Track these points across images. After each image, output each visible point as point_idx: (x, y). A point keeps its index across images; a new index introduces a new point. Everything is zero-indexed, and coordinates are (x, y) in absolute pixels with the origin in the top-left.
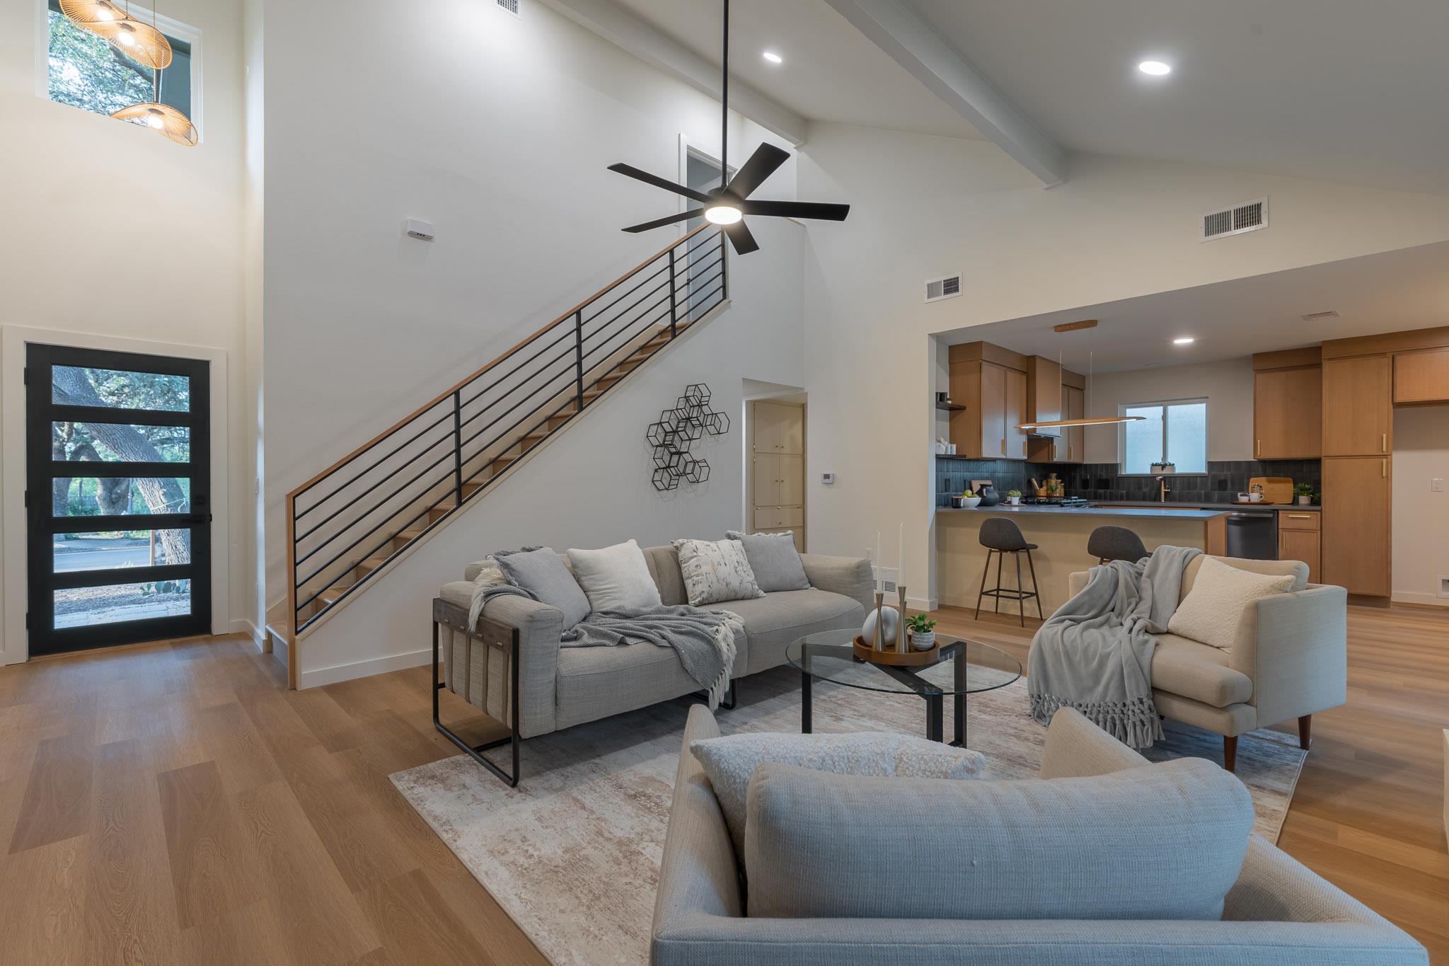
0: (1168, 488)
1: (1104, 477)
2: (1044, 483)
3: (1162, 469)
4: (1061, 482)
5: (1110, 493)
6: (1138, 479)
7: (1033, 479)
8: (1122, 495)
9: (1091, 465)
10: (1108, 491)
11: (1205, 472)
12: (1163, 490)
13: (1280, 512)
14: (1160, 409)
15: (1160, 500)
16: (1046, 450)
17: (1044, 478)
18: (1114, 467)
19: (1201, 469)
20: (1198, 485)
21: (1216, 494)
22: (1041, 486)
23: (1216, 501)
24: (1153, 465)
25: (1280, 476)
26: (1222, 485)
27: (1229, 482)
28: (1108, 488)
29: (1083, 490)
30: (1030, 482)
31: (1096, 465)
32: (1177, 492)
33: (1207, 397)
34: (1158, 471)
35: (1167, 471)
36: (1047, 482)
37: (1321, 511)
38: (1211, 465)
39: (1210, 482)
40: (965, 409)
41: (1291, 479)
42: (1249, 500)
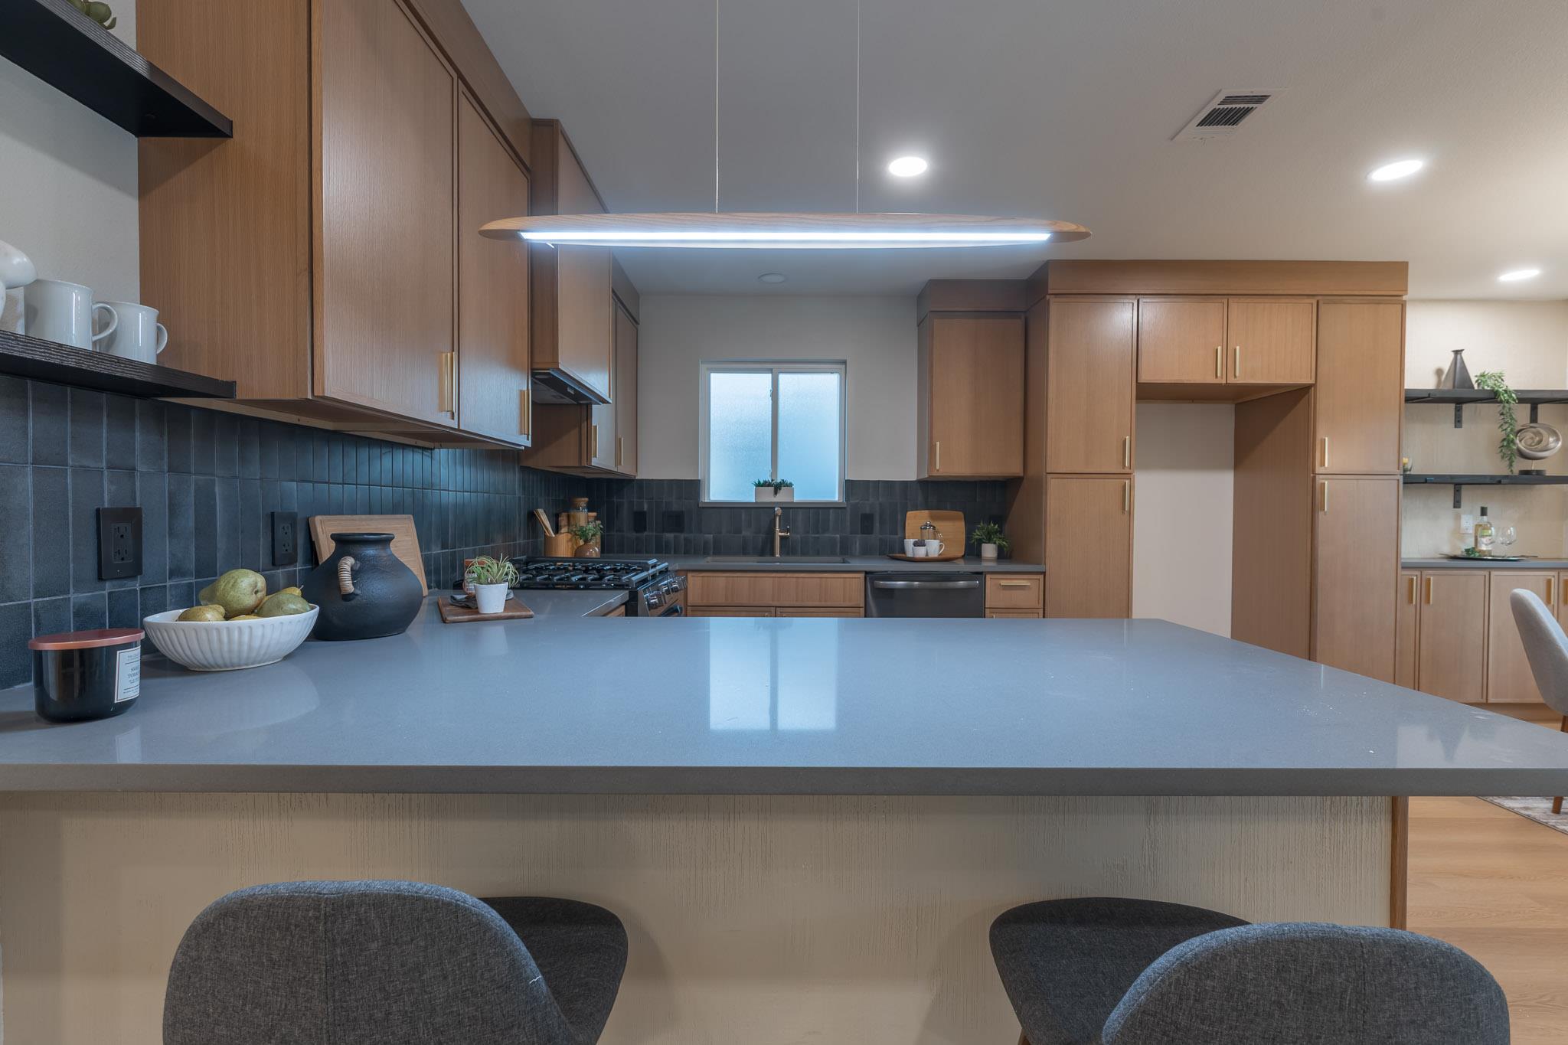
0: (788, 531)
1: (675, 507)
2: (563, 520)
3: (776, 493)
4: (597, 518)
5: (685, 539)
6: (732, 511)
7: (541, 511)
8: (706, 543)
9: (649, 482)
10: (682, 536)
11: (836, 499)
12: (779, 534)
13: (988, 577)
14: (767, 378)
15: (773, 554)
16: (575, 432)
17: (561, 510)
18: (693, 487)
19: (833, 494)
20: (831, 524)
21: (858, 541)
22: (557, 530)
23: (857, 554)
24: (759, 485)
25: (946, 509)
26: (866, 523)
27: (877, 518)
28: (682, 531)
29: (635, 535)
30: (532, 517)
31: (660, 483)
32: (799, 536)
33: (844, 362)
34: (768, 497)
35: (782, 497)
36: (569, 517)
37: (1044, 573)
38: (850, 487)
39: (848, 518)
40: (229, 136)
41: (961, 514)
42: (927, 555)
